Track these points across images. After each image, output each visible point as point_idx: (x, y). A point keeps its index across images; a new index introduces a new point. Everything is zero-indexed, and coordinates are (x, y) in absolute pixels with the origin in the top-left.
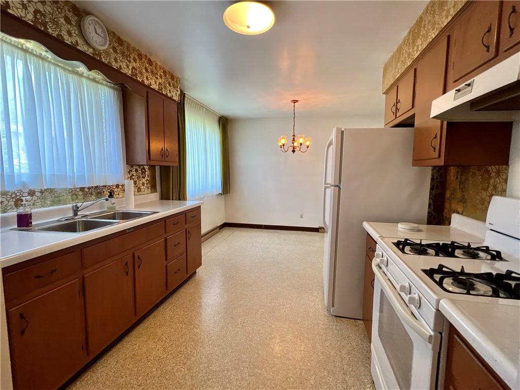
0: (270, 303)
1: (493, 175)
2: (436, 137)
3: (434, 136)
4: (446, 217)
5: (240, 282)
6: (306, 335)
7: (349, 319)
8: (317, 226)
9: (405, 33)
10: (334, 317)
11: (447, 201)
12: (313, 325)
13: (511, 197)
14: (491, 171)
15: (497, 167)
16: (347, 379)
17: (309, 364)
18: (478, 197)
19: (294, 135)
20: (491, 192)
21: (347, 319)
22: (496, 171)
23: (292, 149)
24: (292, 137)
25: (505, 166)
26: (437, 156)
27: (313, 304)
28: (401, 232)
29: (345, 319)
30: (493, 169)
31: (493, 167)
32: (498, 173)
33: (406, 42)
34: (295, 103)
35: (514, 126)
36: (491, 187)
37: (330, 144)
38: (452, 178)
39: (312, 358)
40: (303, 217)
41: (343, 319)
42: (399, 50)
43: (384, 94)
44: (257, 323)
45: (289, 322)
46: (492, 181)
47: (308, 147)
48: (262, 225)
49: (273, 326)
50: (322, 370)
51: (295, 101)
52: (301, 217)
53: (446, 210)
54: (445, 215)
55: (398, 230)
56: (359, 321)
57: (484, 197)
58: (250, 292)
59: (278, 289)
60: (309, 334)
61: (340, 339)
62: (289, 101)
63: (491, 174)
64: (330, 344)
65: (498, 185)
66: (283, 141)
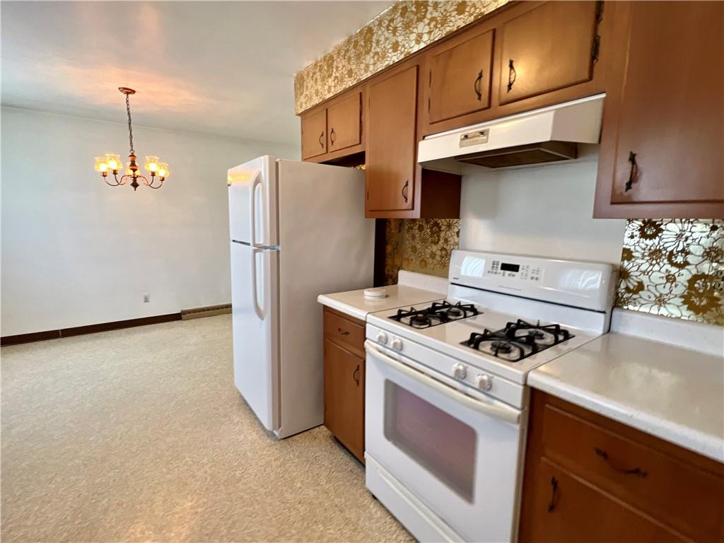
0: (168, 473)
1: (443, 228)
2: (407, 185)
3: (405, 184)
4: (388, 275)
5: (70, 464)
6: (262, 490)
7: (302, 434)
8: (177, 311)
9: (341, 40)
10: (282, 441)
11: (389, 256)
12: (263, 468)
13: (464, 249)
14: (440, 224)
15: (448, 220)
16: (348, 516)
17: (293, 531)
18: (428, 251)
19: (132, 155)
20: (442, 245)
21: (300, 435)
22: (446, 224)
23: (131, 181)
24: (130, 159)
25: (455, 220)
26: (411, 207)
27: (242, 437)
28: (369, 301)
29: (297, 436)
30: (443, 222)
31: (443, 220)
32: (449, 226)
33: (342, 52)
34: (128, 93)
35: (463, 179)
36: (442, 241)
37: (257, 181)
38: (392, 231)
39: (292, 519)
40: (151, 299)
41: (294, 437)
42: (329, 60)
43: (299, 115)
44: (164, 524)
45: (224, 485)
46: (442, 234)
47: (163, 180)
48: (58, 331)
49: (200, 510)
50: (314, 527)
51: (129, 91)
52: (146, 300)
53: (388, 268)
54: (387, 273)
55: (364, 299)
56: (314, 430)
57: (434, 251)
58: (111, 474)
59: (168, 440)
60: (266, 486)
61: (308, 466)
62: (114, 87)
63: (441, 227)
64: (302, 482)
65: (449, 239)
66: (113, 165)
